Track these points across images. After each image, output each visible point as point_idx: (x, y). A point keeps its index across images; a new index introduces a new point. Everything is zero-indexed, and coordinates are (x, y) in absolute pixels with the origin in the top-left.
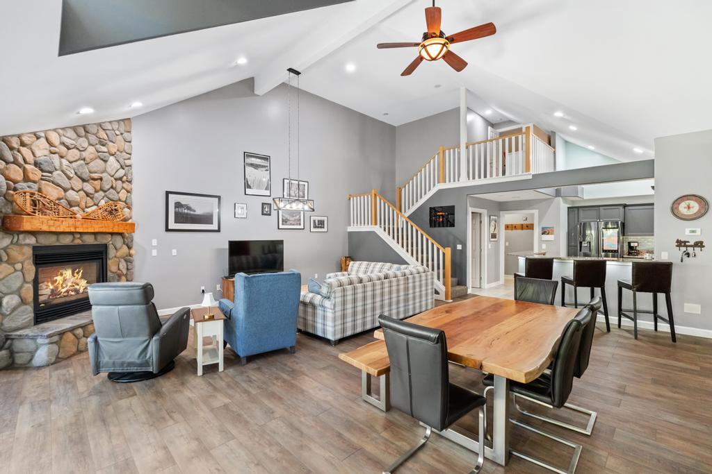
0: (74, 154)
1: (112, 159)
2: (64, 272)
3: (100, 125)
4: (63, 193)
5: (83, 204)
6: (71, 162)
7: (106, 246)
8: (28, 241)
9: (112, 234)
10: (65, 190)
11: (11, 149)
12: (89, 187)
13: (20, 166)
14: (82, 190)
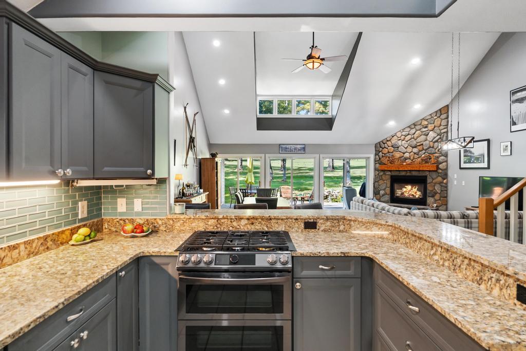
0: (409, 137)
1: (431, 133)
2: (407, 187)
3: (423, 119)
4: (402, 155)
5: (412, 158)
6: (407, 141)
7: (426, 177)
8: (387, 173)
9: (430, 171)
10: (404, 153)
11: (384, 144)
12: (415, 150)
13: (387, 148)
14: (412, 152)
